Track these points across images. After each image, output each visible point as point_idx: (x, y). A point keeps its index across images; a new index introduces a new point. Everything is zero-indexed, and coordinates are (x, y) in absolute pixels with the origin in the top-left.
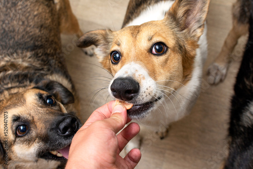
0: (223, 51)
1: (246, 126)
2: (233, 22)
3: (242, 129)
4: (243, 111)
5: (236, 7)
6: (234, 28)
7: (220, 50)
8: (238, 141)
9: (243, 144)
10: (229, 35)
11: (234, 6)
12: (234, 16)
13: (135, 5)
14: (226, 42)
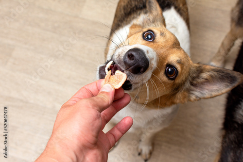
0: (219, 52)
1: (240, 122)
2: (231, 25)
3: (236, 125)
4: (236, 109)
5: (235, 11)
6: (232, 31)
7: (216, 51)
8: (232, 136)
9: (236, 140)
10: (226, 37)
11: (232, 11)
12: (232, 20)
13: (124, 14)
14: (223, 44)
